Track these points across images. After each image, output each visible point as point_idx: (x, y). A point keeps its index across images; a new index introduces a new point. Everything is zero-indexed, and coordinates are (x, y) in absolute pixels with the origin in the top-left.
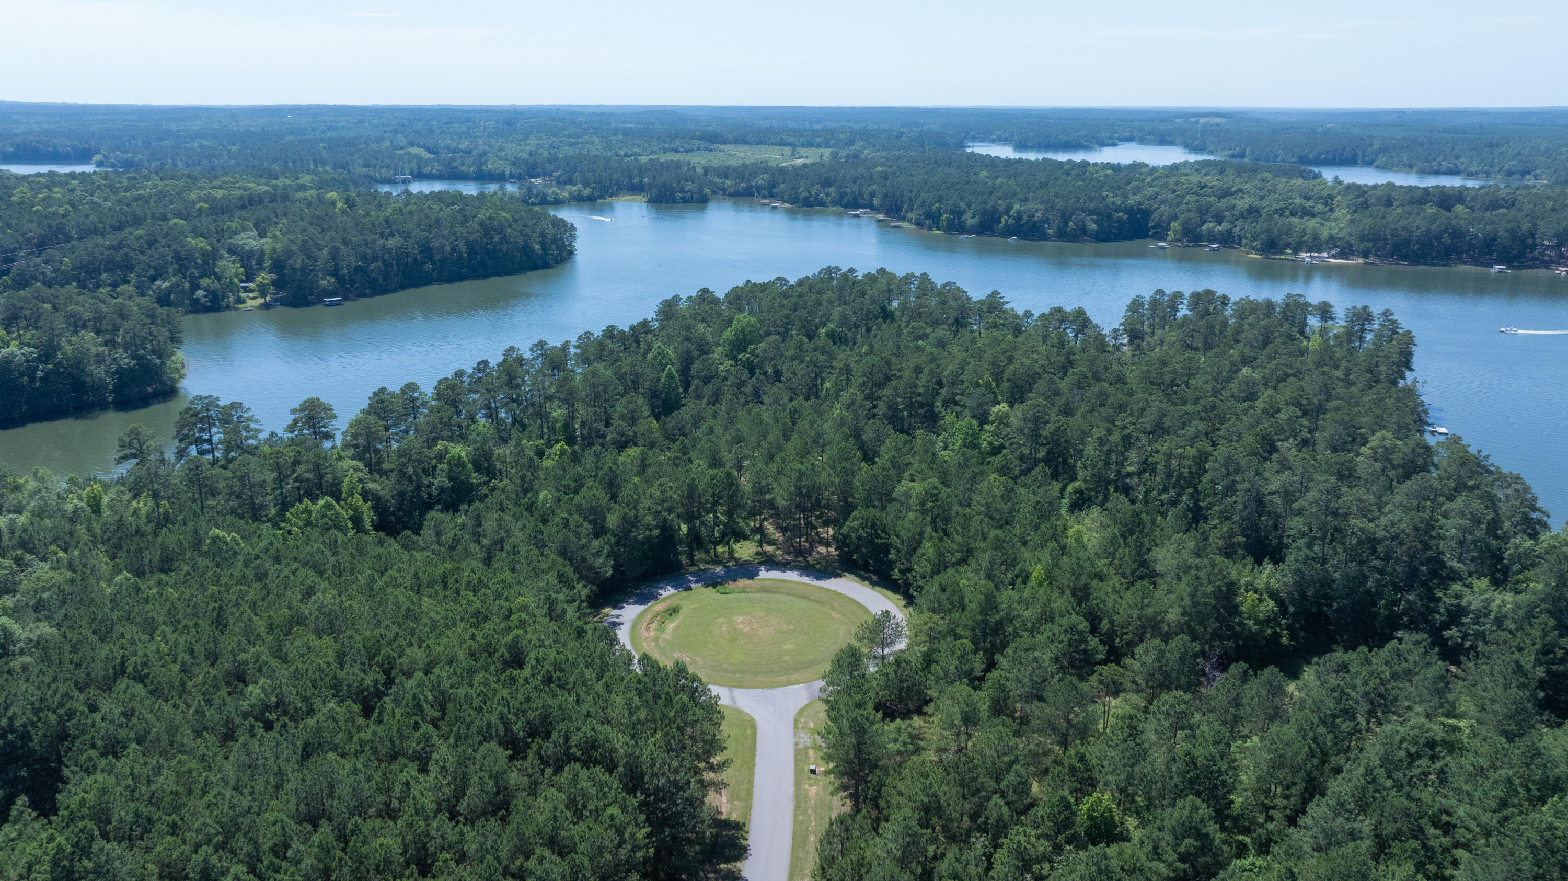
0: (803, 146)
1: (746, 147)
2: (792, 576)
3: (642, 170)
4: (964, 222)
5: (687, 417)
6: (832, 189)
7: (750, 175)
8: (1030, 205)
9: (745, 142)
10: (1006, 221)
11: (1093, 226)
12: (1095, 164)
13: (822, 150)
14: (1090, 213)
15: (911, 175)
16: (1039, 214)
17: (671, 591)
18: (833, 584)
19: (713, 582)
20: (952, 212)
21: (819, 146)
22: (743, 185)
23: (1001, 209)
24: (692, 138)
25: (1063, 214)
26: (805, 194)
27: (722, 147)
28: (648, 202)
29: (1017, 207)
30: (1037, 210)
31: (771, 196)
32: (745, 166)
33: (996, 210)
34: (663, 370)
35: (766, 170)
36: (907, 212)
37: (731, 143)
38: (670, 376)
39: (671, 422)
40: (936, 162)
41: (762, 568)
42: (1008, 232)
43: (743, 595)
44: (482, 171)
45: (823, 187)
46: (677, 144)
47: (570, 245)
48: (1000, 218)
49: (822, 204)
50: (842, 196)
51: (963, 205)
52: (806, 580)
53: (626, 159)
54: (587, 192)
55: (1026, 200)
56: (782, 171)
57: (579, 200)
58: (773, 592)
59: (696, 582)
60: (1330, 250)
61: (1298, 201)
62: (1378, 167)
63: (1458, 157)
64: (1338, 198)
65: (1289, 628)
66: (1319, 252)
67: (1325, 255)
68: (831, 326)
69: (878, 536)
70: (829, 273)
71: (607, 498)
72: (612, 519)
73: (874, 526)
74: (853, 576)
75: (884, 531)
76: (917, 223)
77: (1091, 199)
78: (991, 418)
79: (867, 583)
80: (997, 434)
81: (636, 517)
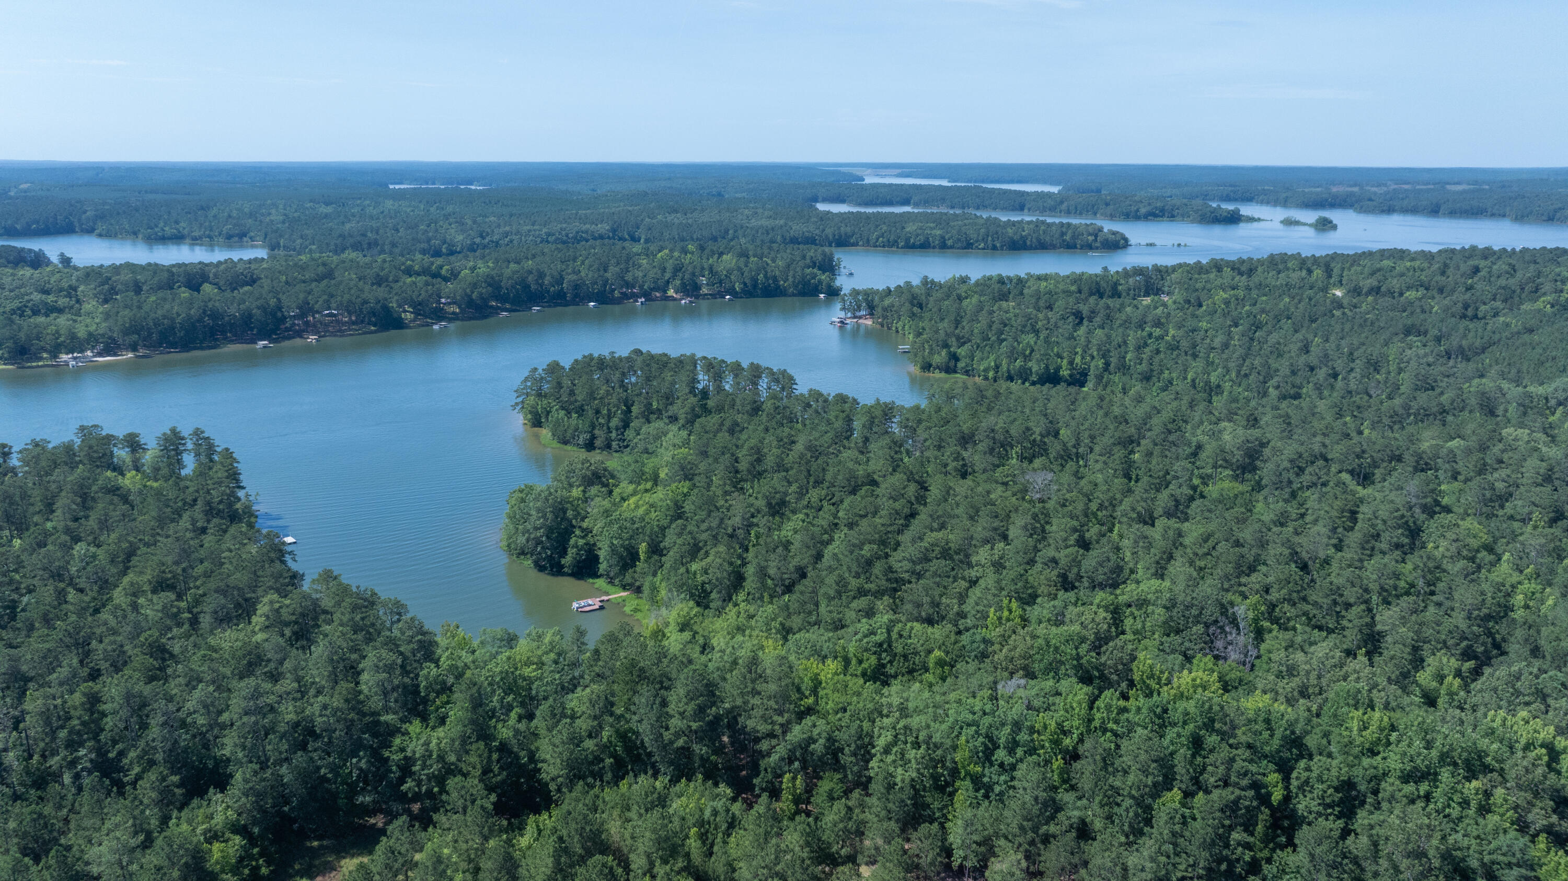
60: (93, 347)
61: (37, 297)
62: (100, 235)
63: (177, 222)
64: (82, 288)
65: (261, 855)
66: (82, 351)
67: (89, 353)
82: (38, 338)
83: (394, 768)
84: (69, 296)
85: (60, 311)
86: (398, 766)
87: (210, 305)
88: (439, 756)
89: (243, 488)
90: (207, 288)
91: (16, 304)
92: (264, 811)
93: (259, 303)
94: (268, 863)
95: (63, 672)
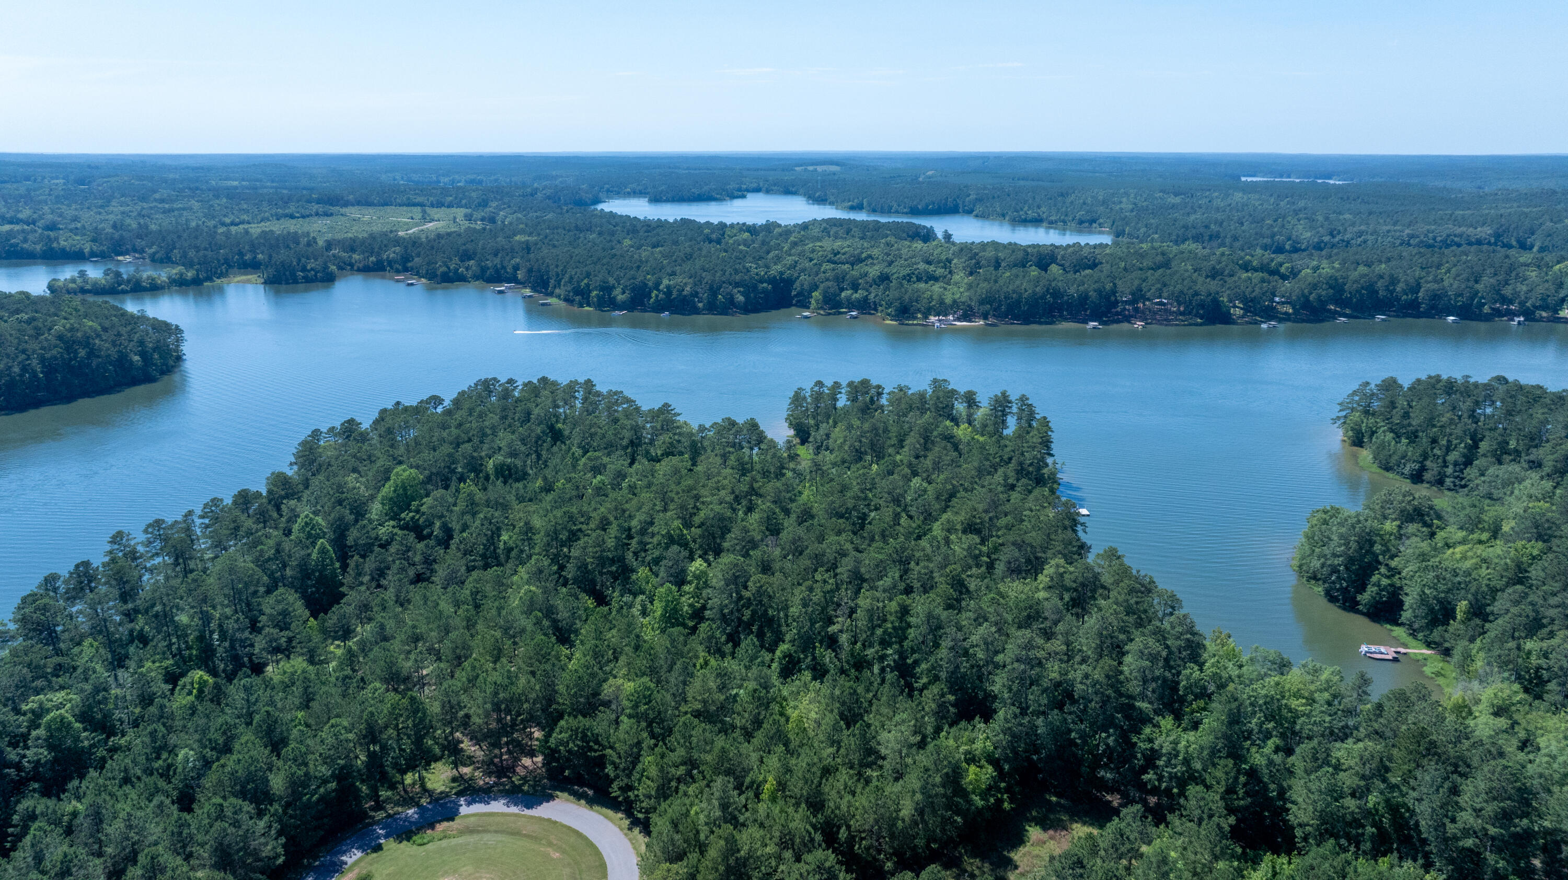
0: (432, 206)
1: (371, 210)
2: (498, 806)
3: (254, 248)
4: (614, 298)
5: (349, 610)
6: (472, 262)
7: (380, 248)
8: (679, 280)
9: (369, 204)
10: (657, 296)
11: (740, 298)
12: (732, 226)
13: (454, 210)
14: (737, 285)
15: (554, 246)
16: (688, 289)
17: (358, 854)
18: (545, 811)
19: (405, 833)
20: (602, 289)
21: (450, 206)
22: (373, 259)
23: (650, 284)
24: (309, 201)
25: (711, 288)
26: (444, 269)
27: (343, 210)
28: (265, 283)
29: (666, 282)
30: (686, 284)
31: (406, 270)
32: (372, 237)
33: (646, 285)
34: (314, 544)
35: (398, 241)
36: (555, 287)
37: (353, 205)
38: (323, 551)
39: (332, 618)
40: (577, 228)
41: (462, 801)
42: (659, 308)
43: (444, 843)
44: (52, 249)
45: (462, 261)
46: (292, 209)
47: (177, 350)
48: (650, 293)
49: (462, 279)
50: (484, 270)
51: (611, 281)
52: (514, 809)
53: (233, 229)
54: (190, 274)
55: (673, 274)
56: (414, 242)
57: (181, 285)
58: (478, 832)
59: (386, 836)
60: (955, 313)
61: (922, 266)
62: (977, 216)
63: (1039, 207)
64: (955, 261)
65: (1008, 790)
66: (946, 315)
67: (951, 318)
68: (499, 458)
69: (591, 749)
70: (487, 385)
71: (267, 752)
72: (277, 783)
73: (584, 737)
74: (566, 795)
75: (597, 742)
76: (567, 300)
77: (737, 271)
78: (689, 578)
79: (583, 802)
80: (697, 595)
81: (306, 774)
82: (917, 301)
83: (1139, 755)
84: (945, 267)
85: (936, 279)
86: (1143, 754)
87: (1053, 284)
88: (1185, 758)
89: (1052, 455)
90: (1054, 268)
91: (907, 271)
92: (1016, 753)
93: (1096, 286)
94: (1011, 801)
95: (887, 582)
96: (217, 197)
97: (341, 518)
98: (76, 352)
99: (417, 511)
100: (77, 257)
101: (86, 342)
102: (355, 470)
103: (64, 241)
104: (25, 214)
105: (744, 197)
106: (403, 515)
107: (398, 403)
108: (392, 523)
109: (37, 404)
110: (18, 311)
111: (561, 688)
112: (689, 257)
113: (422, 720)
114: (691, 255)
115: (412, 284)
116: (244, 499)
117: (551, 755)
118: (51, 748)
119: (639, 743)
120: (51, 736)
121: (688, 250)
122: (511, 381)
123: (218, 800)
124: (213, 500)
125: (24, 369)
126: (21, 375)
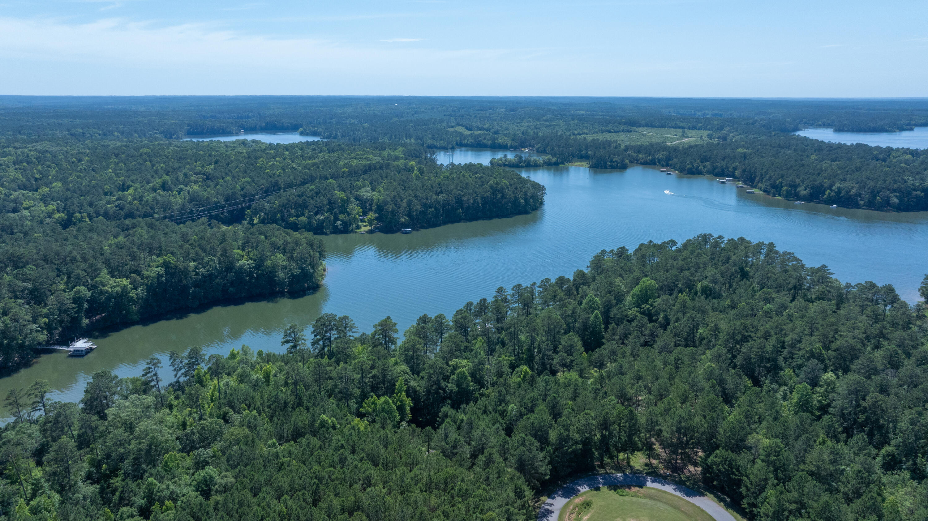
0: (689, 128)
1: (653, 130)
2: (669, 489)
3: (587, 147)
4: (798, 192)
5: (605, 353)
6: (708, 163)
7: (655, 152)
8: (848, 184)
9: (653, 126)
10: (829, 194)
11: (896, 200)
12: (898, 150)
13: (702, 131)
14: (894, 191)
15: (762, 157)
16: (854, 191)
17: (587, 489)
18: (698, 501)
19: (614, 486)
20: (790, 186)
21: (700, 129)
22: (650, 158)
23: (826, 185)
24: (619, 123)
25: (872, 192)
26: (690, 166)
27: (638, 129)
28: (590, 167)
29: (837, 185)
30: (853, 187)
31: (667, 165)
32: (652, 145)
33: (822, 186)
34: (592, 312)
35: (665, 148)
36: (759, 182)
37: (643, 126)
38: (596, 317)
39: (595, 355)
40: (779, 146)
41: (649, 478)
42: (830, 201)
43: (634, 499)
44: (495, 143)
45: (702, 162)
46: (610, 127)
47: (541, 199)
48: (825, 191)
49: (700, 173)
50: (714, 168)
51: (798, 181)
52: (678, 494)
53: (578, 137)
54: (554, 160)
55: (845, 180)
56: (675, 149)
57: (549, 165)
58: (655, 500)
59: (604, 484)
68: (705, 282)
69: (733, 473)
70: (705, 238)
71: (550, 418)
72: (553, 436)
73: (730, 464)
74: (712, 496)
75: (738, 470)
76: (766, 191)
77: (895, 182)
78: (821, 383)
79: (722, 504)
80: (825, 395)
81: (568, 436)
96: (573, 119)
97: (609, 301)
98: (496, 195)
99: (652, 305)
100: (504, 148)
101: (502, 191)
102: (620, 276)
103: (501, 140)
104: (487, 126)
105: (912, 129)
106: (643, 306)
107: (651, 241)
108: (636, 309)
109: (476, 218)
110: (476, 173)
111: (721, 430)
112: (858, 169)
113: (634, 425)
114: (860, 168)
115: (670, 174)
116: (561, 281)
117: (707, 469)
118: (458, 386)
119: (766, 480)
120: (458, 380)
121: (859, 164)
122: (720, 237)
123: (524, 435)
124: (546, 279)
125: (474, 201)
126: (473, 204)
